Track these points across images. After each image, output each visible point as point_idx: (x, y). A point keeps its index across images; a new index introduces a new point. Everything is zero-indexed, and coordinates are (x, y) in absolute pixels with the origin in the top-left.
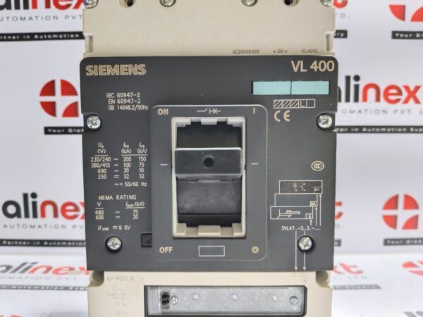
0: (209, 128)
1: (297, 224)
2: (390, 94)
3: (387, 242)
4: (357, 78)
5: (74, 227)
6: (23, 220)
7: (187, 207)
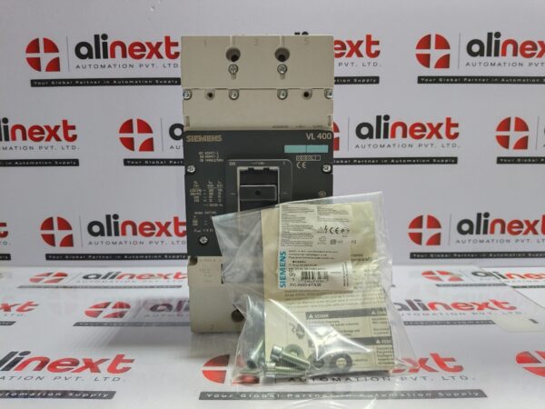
0: (259, 172)
2: (416, 131)
3: (413, 256)
4: (387, 118)
5: (151, 242)
6: (106, 238)
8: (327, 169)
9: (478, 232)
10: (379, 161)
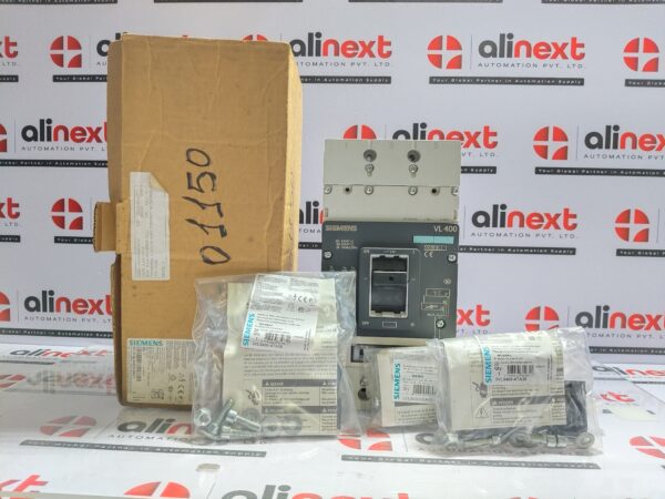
0: (390, 259)
1: (436, 312)
2: (533, 221)
4: (504, 207)
7: (377, 302)
8: (452, 258)
9: (598, 326)
10: (496, 250)
